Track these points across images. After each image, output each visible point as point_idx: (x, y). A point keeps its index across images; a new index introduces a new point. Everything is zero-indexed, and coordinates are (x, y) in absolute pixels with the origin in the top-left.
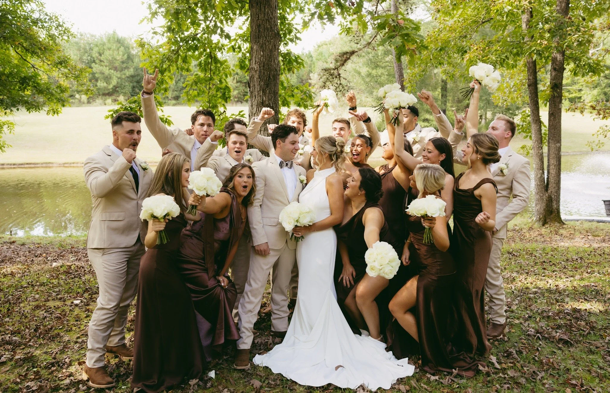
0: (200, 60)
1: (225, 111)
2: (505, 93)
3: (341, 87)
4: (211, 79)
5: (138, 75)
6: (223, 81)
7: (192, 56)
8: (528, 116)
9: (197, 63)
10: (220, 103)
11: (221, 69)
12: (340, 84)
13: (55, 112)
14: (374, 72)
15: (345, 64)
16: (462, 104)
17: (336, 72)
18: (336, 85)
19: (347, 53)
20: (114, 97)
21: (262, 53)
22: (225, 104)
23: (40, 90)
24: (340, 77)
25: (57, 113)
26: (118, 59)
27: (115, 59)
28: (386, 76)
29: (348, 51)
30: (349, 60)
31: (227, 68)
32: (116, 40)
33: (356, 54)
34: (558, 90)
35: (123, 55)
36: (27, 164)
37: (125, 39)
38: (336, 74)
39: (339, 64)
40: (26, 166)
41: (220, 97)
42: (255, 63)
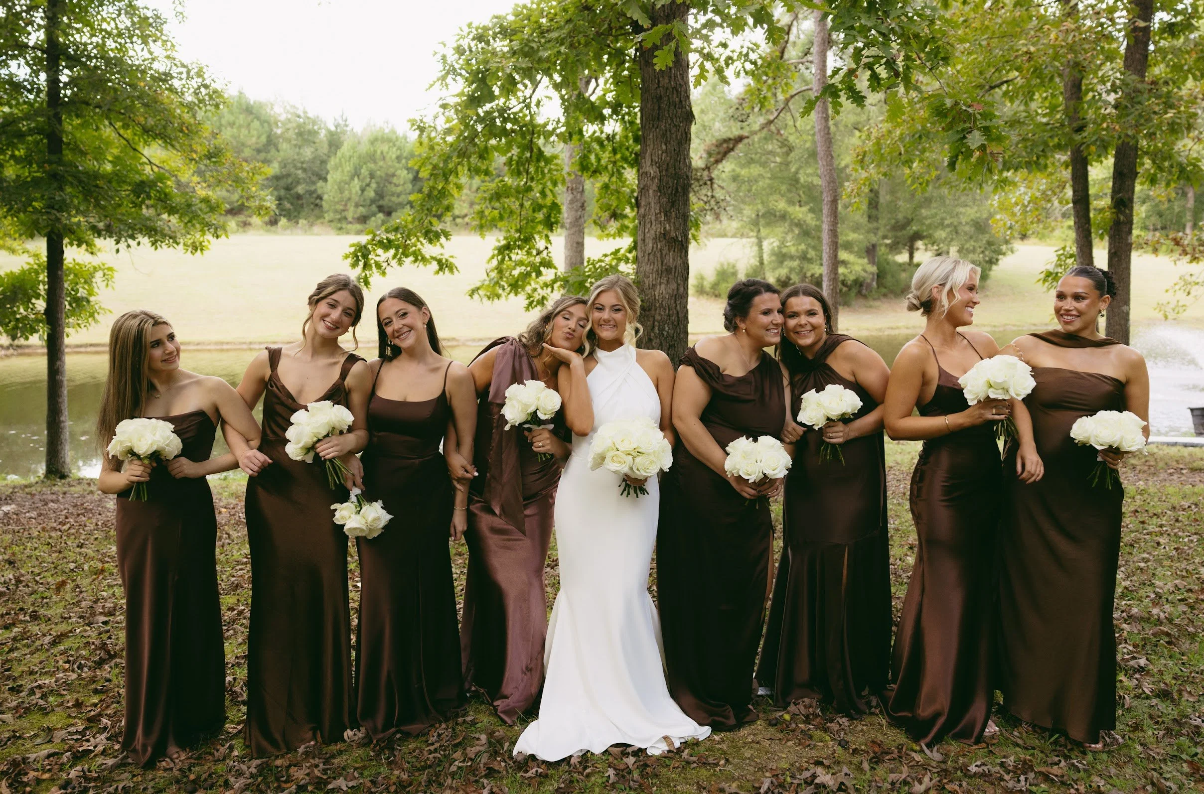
0: (509, 155)
1: (547, 248)
2: (1014, 214)
3: (713, 202)
4: (529, 189)
5: (288, 175)
6: (548, 192)
7: (496, 148)
8: (1071, 256)
9: (503, 159)
10: (539, 232)
11: (546, 171)
12: (713, 197)
13: (196, 247)
14: (744, 172)
15: (724, 162)
16: (904, 232)
17: (706, 173)
18: (705, 199)
19: (730, 139)
20: (241, 218)
21: (664, 147)
22: (550, 234)
23: (172, 207)
24: (712, 184)
25: (202, 250)
26: (249, 143)
27: (243, 144)
28: (767, 181)
29: (732, 136)
30: (732, 153)
31: (557, 170)
32: (244, 107)
33: (746, 141)
34: (1127, 211)
35: (259, 138)
36: (91, 345)
37: (261, 105)
38: (706, 178)
39: (712, 160)
40: (89, 349)
41: (540, 222)
42: (652, 165)
